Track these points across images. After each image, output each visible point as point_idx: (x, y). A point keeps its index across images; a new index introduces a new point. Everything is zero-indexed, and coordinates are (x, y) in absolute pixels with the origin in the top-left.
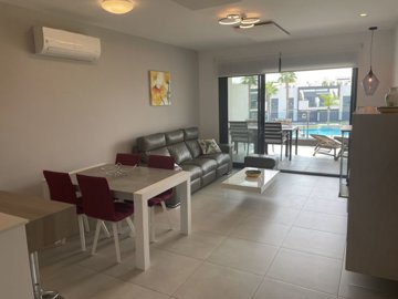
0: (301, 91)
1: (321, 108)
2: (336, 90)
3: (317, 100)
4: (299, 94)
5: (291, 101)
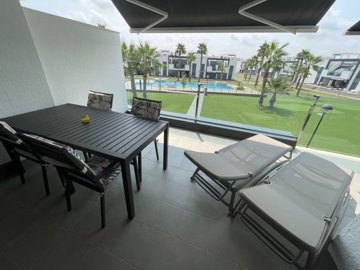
0: (209, 60)
1: (218, 72)
2: (227, 62)
3: (217, 66)
4: (208, 62)
5: (203, 66)
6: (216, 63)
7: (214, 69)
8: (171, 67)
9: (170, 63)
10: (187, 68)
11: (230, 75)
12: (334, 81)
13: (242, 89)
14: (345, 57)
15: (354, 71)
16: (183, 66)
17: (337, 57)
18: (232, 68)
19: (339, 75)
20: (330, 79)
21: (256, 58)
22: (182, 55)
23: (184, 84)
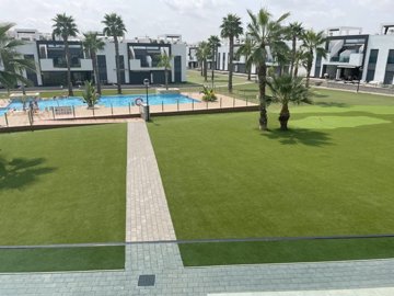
0: (131, 48)
1: (154, 69)
2: (167, 49)
3: (149, 59)
4: (129, 51)
5: (119, 59)
6: (146, 53)
7: (144, 64)
8: (47, 65)
9: (41, 56)
10: (86, 65)
11: (178, 74)
12: (343, 69)
13: (213, 99)
14: (344, 34)
15: (364, 52)
16: (75, 62)
17: (335, 34)
18: (178, 60)
19: (347, 60)
20: (336, 67)
21: (214, 39)
22: (71, 39)
23: (90, 101)
